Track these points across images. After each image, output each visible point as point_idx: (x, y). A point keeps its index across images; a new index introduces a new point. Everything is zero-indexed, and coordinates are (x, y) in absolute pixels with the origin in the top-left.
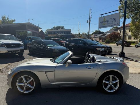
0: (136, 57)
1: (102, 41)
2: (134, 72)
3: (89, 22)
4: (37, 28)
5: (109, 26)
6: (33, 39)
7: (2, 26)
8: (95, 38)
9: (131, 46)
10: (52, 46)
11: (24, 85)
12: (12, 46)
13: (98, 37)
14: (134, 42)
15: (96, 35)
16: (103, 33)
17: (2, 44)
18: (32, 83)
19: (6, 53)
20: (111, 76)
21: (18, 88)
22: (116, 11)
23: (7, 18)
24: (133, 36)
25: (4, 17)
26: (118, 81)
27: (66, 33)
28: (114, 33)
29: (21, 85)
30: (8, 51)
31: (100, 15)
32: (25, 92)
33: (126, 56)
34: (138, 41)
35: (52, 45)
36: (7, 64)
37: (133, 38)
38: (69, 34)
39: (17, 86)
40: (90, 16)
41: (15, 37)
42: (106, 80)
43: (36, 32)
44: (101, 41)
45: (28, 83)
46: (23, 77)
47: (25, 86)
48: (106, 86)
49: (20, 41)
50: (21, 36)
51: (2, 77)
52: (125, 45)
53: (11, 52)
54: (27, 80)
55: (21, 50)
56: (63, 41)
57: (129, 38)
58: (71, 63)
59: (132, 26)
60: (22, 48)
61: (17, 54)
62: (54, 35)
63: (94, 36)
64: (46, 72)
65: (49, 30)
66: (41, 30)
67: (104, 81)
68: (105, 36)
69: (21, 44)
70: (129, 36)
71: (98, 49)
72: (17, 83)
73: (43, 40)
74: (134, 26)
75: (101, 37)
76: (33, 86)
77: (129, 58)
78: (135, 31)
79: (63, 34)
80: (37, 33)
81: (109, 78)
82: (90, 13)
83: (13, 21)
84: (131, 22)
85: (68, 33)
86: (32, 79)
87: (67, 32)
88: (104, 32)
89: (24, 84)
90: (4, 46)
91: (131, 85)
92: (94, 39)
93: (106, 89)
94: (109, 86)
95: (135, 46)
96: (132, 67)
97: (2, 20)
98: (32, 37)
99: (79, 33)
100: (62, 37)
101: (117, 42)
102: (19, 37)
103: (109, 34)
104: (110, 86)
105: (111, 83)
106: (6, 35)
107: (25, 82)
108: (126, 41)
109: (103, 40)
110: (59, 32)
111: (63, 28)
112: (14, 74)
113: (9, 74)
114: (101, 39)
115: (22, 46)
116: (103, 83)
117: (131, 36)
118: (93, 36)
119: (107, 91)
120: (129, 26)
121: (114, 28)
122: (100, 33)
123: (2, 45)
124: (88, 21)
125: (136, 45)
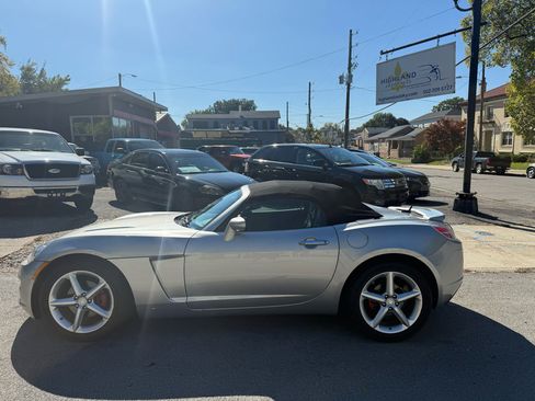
0: (519, 212)
1: (401, 155)
2: (502, 266)
3: (347, 81)
4: (149, 108)
5: (415, 94)
6: (131, 147)
7: (21, 102)
8: (372, 142)
9: (509, 171)
10: (199, 170)
11: (76, 306)
12: (51, 171)
13: (383, 140)
14: (523, 159)
15: (378, 129)
16: (404, 122)
17: (13, 165)
18: (104, 298)
19: (29, 198)
20: (391, 275)
21: (56, 316)
22: (439, 36)
23: (38, 72)
24: (518, 134)
25: (29, 69)
26: (417, 292)
27: (260, 124)
28: (446, 122)
29: (67, 306)
30: (36, 191)
31: (382, 53)
32: (80, 331)
33: (480, 210)
35: (196, 169)
36: (32, 239)
37: (518, 140)
38: (273, 128)
39: (52, 309)
40: (350, 59)
41: (62, 141)
42: (371, 290)
43: (146, 121)
44: (395, 152)
45: (88, 296)
46: (71, 276)
47: (79, 311)
48: (372, 312)
49: (80, 153)
50: (90, 138)
51: (8, 282)
52: (488, 167)
53: (45, 195)
54: (85, 287)
55: (82, 188)
56: (244, 156)
57: (504, 142)
58: (244, 225)
59: (514, 96)
60: (87, 180)
61: (68, 203)
62: (216, 133)
63: (370, 135)
64: (153, 259)
65: (197, 113)
66: (164, 114)
67: (364, 294)
68: (413, 134)
69: (83, 166)
70: (505, 134)
71: (368, 181)
72: (51, 299)
73: (164, 151)
74: (523, 94)
75: (395, 139)
76: (106, 308)
77: (493, 215)
78: (528, 113)
79: (248, 130)
80: (148, 126)
81: (383, 281)
82: (351, 47)
83: (62, 82)
84: (510, 80)
85: (269, 126)
86: (103, 283)
87: (264, 121)
88: (409, 120)
89: (74, 302)
90: (23, 174)
91: (476, 310)
92: (367, 146)
93: (371, 324)
94: (383, 311)
95: (524, 172)
96: (499, 249)
97: (23, 78)
98: (127, 140)
99: (311, 125)
100: (244, 141)
101: (456, 159)
102: (84, 140)
103: (427, 125)
104: (386, 310)
105: (391, 302)
106: (31, 131)
107: (78, 293)
108: (493, 154)
109: (404, 149)
110: (233, 122)
111: (249, 106)
112: (39, 264)
113: (25, 268)
114: (395, 147)
115: (86, 173)
116: (361, 299)
117: (511, 133)
118: (365, 134)
119: (378, 329)
120: (504, 96)
121: (449, 102)
122: (390, 121)
123: (16, 169)
124: (341, 78)
125: (529, 169)
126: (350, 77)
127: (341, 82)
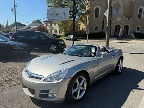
3: (14, 11)
5: (59, 19)
20: (120, 60)
34: (63, 35)
37: (58, 32)
40: (14, 4)
57: (55, 32)
68: (31, 29)
70: (55, 30)
71: (60, 42)
82: (14, 0)
125: (65, 38)
126: (16, 10)
127: (12, 11)
